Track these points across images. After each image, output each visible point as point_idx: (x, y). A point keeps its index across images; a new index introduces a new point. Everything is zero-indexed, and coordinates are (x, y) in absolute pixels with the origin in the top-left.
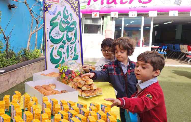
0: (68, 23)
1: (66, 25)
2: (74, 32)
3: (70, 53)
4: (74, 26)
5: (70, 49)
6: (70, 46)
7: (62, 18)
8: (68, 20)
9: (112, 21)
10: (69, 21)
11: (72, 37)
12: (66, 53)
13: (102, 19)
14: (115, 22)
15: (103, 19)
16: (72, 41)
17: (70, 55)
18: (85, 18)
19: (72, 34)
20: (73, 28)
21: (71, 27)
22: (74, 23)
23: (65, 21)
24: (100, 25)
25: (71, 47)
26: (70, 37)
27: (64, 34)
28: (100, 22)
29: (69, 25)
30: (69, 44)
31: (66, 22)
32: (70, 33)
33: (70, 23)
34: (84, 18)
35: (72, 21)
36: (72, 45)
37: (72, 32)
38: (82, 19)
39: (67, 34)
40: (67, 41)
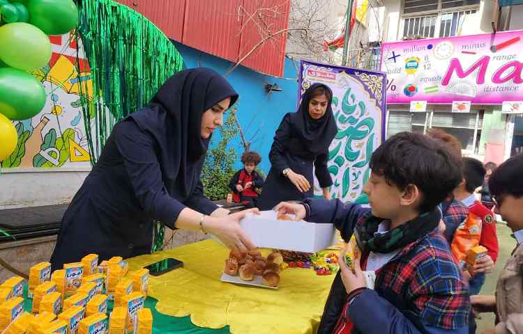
0: (353, 120)
1: (348, 125)
2: (366, 140)
3: (352, 186)
4: (366, 128)
5: (352, 178)
6: (353, 171)
7: (339, 111)
8: (353, 115)
9: (506, 121)
10: (356, 117)
11: (359, 152)
12: (341, 186)
13: (478, 116)
14: (513, 124)
15: (481, 117)
16: (358, 160)
17: (350, 191)
18: (434, 113)
19: (360, 145)
20: (365, 133)
21: (359, 129)
22: (369, 123)
23: (347, 116)
25: (354, 174)
26: (355, 150)
27: (341, 143)
29: (354, 126)
30: (350, 166)
31: (348, 119)
32: (354, 143)
33: (359, 121)
35: (364, 117)
36: (357, 170)
37: (360, 141)
38: (427, 114)
39: (347, 145)
40: (348, 159)
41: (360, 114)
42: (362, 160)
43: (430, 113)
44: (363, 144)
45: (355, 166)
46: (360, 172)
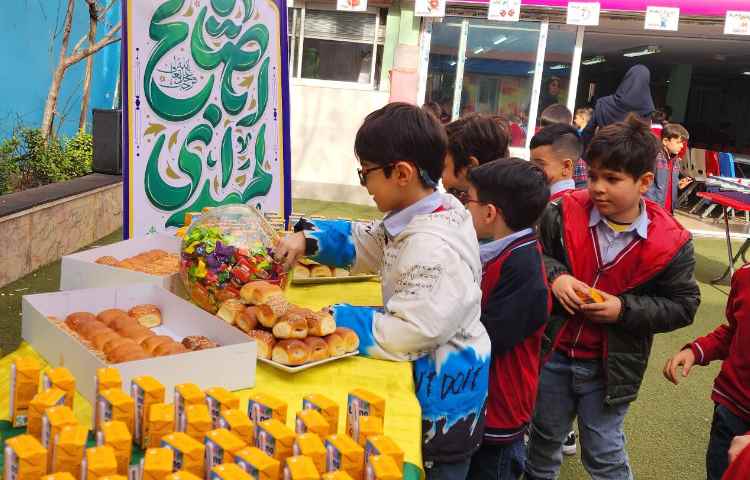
0: (231, 30)
1: (224, 40)
2: (255, 72)
3: (237, 163)
4: (256, 47)
5: (236, 147)
6: (238, 135)
7: (206, 8)
8: (232, 17)
9: (420, 30)
10: (238, 22)
11: (246, 94)
12: (219, 165)
13: (378, 20)
14: (430, 35)
15: (384, 22)
16: (245, 113)
17: (236, 173)
18: (307, 12)
19: (248, 82)
20: (254, 58)
21: (245, 48)
22: (258, 35)
23: (221, 20)
24: (371, 46)
25: (240, 140)
26: (239, 92)
27: (213, 76)
28: (370, 34)
29: (235, 42)
30: (233, 125)
31: (224, 26)
32: (237, 78)
33: (243, 32)
34: (303, 11)
35: (251, 23)
36: (246, 131)
37: (248, 74)
38: (295, 12)
39: (225, 79)
40: (227, 110)
41: (243, 16)
42: (252, 112)
43: (299, 10)
44: (251, 79)
45: (241, 123)
46: (249, 135)
